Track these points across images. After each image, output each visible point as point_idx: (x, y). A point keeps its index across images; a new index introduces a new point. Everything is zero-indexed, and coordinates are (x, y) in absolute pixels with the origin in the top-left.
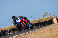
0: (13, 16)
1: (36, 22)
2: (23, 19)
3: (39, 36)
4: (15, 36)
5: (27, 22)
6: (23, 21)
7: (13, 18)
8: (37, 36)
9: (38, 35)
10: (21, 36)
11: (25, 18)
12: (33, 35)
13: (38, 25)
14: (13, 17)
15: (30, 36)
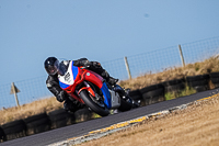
0: (49, 59)
1: (197, 69)
2: (88, 74)
3: (210, 124)
4: (119, 125)
5: (101, 86)
6: (85, 80)
7: (46, 67)
8: (200, 124)
9: (207, 122)
10: (141, 123)
11: (96, 68)
12: (187, 122)
13: (207, 83)
14: (46, 63)
15: (174, 123)
